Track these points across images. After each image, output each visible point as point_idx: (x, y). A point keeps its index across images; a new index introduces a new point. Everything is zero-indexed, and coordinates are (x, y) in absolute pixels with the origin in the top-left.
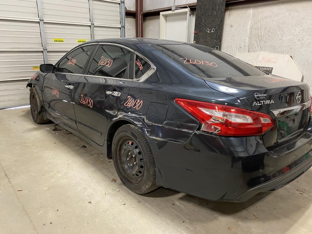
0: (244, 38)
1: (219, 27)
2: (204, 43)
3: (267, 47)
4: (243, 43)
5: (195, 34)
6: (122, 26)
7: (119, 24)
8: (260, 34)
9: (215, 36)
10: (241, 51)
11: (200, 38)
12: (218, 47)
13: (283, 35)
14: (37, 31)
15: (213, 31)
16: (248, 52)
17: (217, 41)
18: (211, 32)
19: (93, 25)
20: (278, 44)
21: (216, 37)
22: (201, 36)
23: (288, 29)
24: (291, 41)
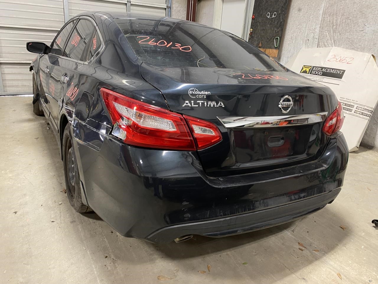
0: (314, 27)
1: (282, 11)
2: (262, 32)
3: (343, 41)
4: (312, 34)
5: (253, 19)
6: (167, 6)
7: (164, 4)
8: (335, 22)
9: (276, 22)
10: (309, 44)
11: (258, 25)
12: (278, 38)
13: (366, 25)
14: (60, 7)
15: (274, 16)
16: (317, 47)
17: (278, 30)
18: (272, 17)
19: (130, 3)
20: (358, 38)
21: (277, 24)
22: (260, 23)
23: (374, 15)
24: (376, 33)
